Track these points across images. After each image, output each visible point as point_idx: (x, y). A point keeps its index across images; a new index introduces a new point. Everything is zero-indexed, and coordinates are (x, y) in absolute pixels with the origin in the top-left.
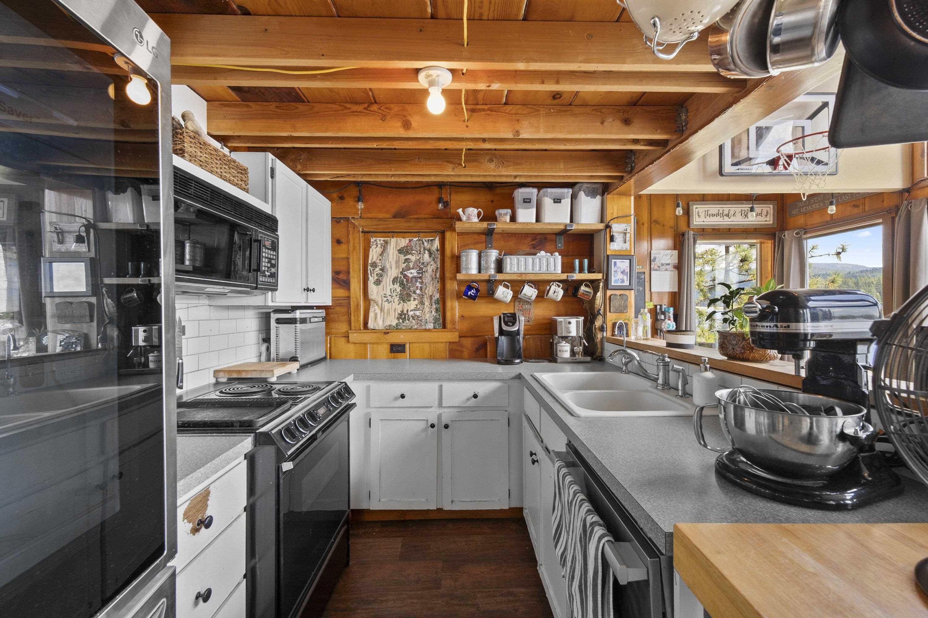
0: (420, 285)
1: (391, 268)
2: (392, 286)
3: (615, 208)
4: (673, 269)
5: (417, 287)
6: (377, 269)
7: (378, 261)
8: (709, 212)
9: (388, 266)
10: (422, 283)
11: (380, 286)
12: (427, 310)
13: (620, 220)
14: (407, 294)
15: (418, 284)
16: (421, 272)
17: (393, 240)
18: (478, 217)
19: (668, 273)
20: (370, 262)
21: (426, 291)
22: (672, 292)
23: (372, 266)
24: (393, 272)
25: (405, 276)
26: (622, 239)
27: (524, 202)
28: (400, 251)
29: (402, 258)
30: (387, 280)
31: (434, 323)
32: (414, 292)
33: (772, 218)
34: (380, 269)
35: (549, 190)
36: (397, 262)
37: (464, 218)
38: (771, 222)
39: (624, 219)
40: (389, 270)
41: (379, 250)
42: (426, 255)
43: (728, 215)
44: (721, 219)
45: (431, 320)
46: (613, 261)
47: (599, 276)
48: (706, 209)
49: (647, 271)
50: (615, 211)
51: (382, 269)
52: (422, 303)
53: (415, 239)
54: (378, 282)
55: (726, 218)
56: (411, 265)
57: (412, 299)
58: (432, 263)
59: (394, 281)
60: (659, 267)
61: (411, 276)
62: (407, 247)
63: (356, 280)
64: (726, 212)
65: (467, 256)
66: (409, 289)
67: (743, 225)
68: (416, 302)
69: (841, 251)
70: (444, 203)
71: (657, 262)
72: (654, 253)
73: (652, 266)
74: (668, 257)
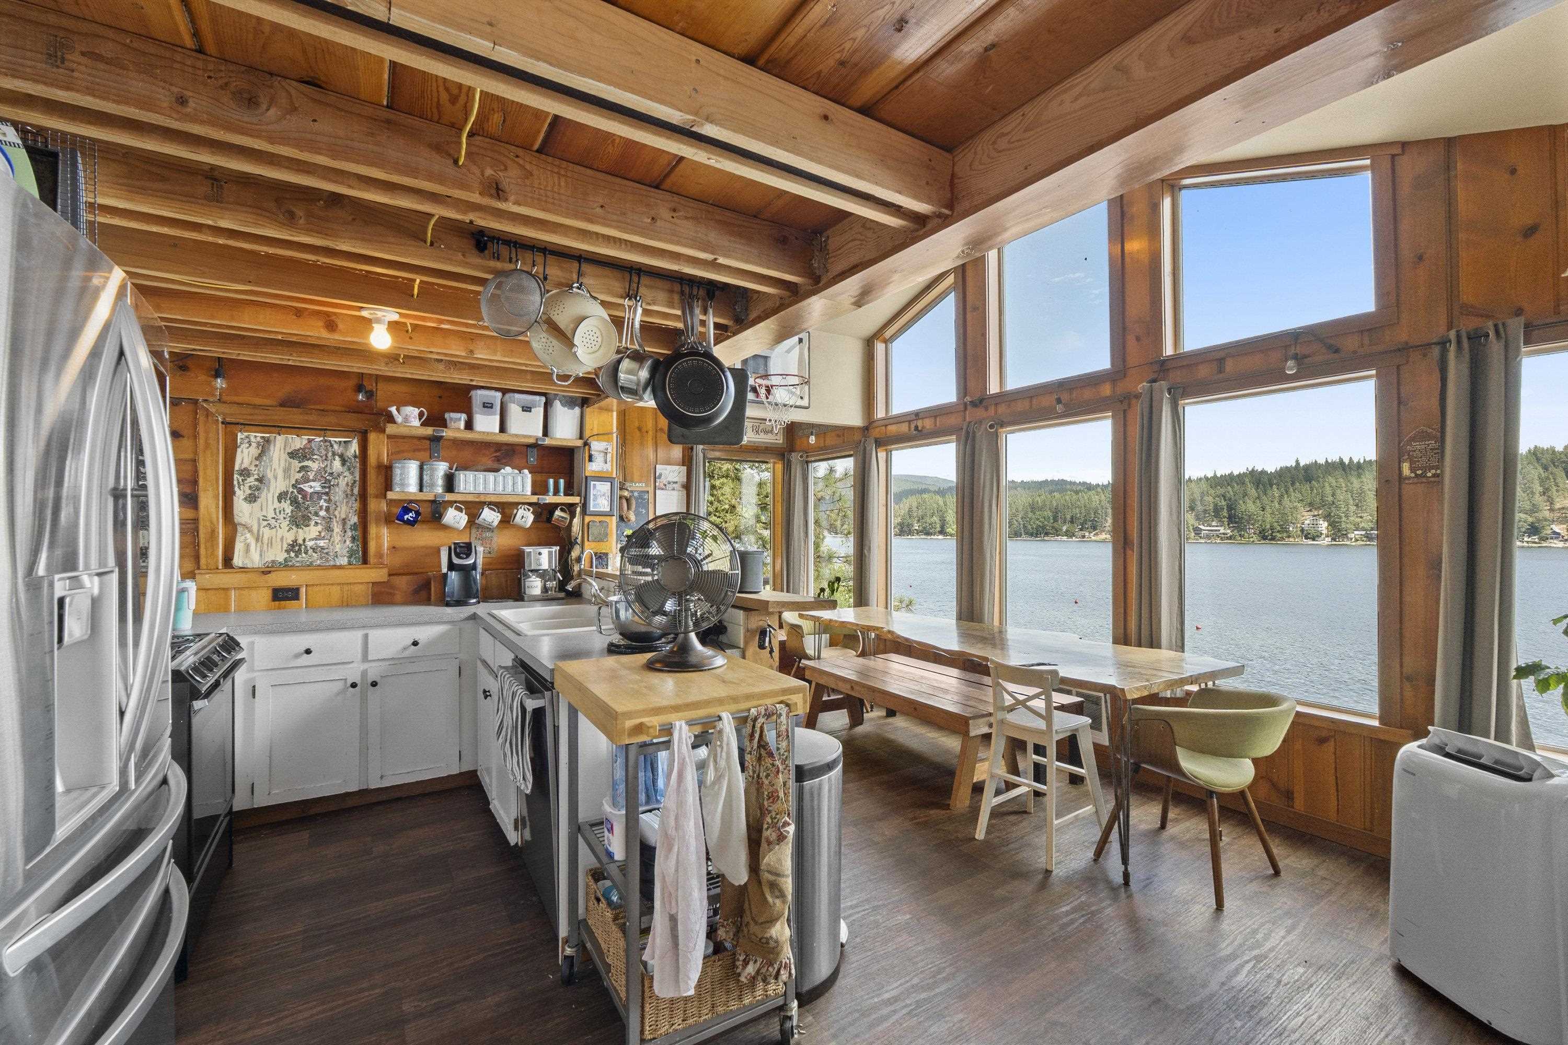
0: (325, 504)
1: (276, 478)
2: (276, 504)
3: (596, 422)
4: (680, 489)
5: (321, 508)
6: (252, 479)
7: (253, 468)
9: (270, 475)
10: (329, 501)
11: (256, 505)
12: (337, 538)
13: (600, 437)
14: (303, 516)
15: (322, 503)
16: (328, 485)
17: (280, 440)
18: (420, 419)
19: (675, 493)
20: (237, 468)
21: (336, 513)
23: (241, 475)
24: (279, 484)
25: (301, 491)
26: (602, 459)
27: (484, 407)
28: (293, 455)
29: (296, 464)
30: (269, 497)
31: (350, 557)
32: (316, 514)
33: (782, 439)
34: (257, 480)
35: (517, 396)
36: (287, 471)
37: (399, 419)
39: (606, 437)
40: (273, 481)
41: (254, 451)
42: (337, 463)
45: (345, 552)
46: (592, 483)
47: (575, 500)
49: (651, 490)
50: (595, 426)
51: (260, 480)
52: (329, 529)
53: (318, 439)
54: (252, 499)
56: (311, 475)
57: (313, 523)
58: (347, 474)
59: (281, 497)
60: (665, 485)
61: (311, 491)
62: (303, 449)
63: (210, 494)
65: (403, 467)
66: (307, 509)
67: (755, 442)
68: (320, 528)
70: (366, 392)
71: (664, 480)
72: (659, 468)
73: (657, 484)
74: (676, 474)
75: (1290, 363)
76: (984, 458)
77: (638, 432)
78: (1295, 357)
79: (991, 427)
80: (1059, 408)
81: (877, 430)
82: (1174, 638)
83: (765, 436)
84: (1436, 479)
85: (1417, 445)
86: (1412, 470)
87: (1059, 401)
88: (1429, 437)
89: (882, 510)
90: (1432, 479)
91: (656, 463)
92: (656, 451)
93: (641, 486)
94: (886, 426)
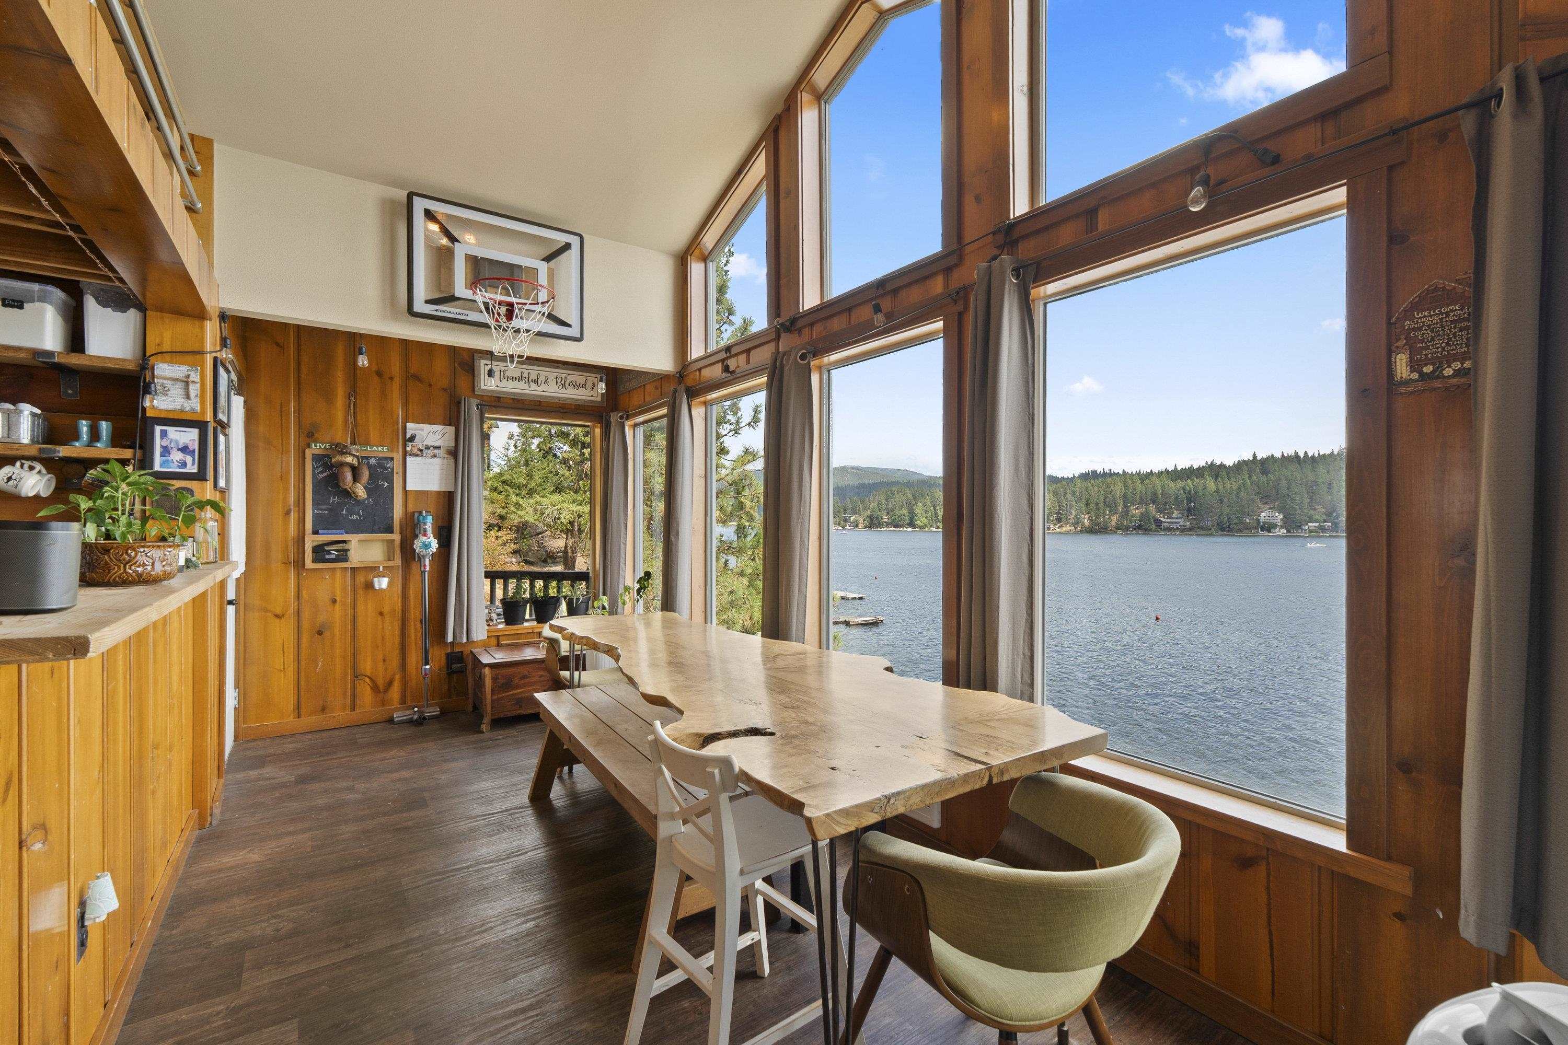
3: (167, 335)
4: (446, 456)
8: (507, 374)
13: (178, 358)
19: (437, 461)
22: (444, 492)
26: (179, 391)
33: (600, 395)
38: (601, 400)
39: (190, 359)
43: (536, 382)
44: (526, 387)
46: (158, 429)
47: (127, 453)
48: (502, 369)
49: (398, 456)
50: (167, 340)
55: (534, 386)
60: (421, 451)
64: (533, 377)
67: (559, 399)
71: (418, 443)
72: (411, 428)
73: (408, 449)
74: (438, 436)
75: (1197, 191)
76: (792, 401)
77: (376, 379)
78: (1205, 182)
79: (803, 357)
80: (879, 318)
81: (692, 376)
82: (1019, 670)
83: (575, 392)
84: (1463, 380)
85: (1424, 317)
86: (1414, 365)
87: (877, 309)
88: (1450, 297)
89: (699, 483)
90: (1455, 381)
91: (406, 420)
92: (406, 404)
93: (382, 451)
94: (700, 369)
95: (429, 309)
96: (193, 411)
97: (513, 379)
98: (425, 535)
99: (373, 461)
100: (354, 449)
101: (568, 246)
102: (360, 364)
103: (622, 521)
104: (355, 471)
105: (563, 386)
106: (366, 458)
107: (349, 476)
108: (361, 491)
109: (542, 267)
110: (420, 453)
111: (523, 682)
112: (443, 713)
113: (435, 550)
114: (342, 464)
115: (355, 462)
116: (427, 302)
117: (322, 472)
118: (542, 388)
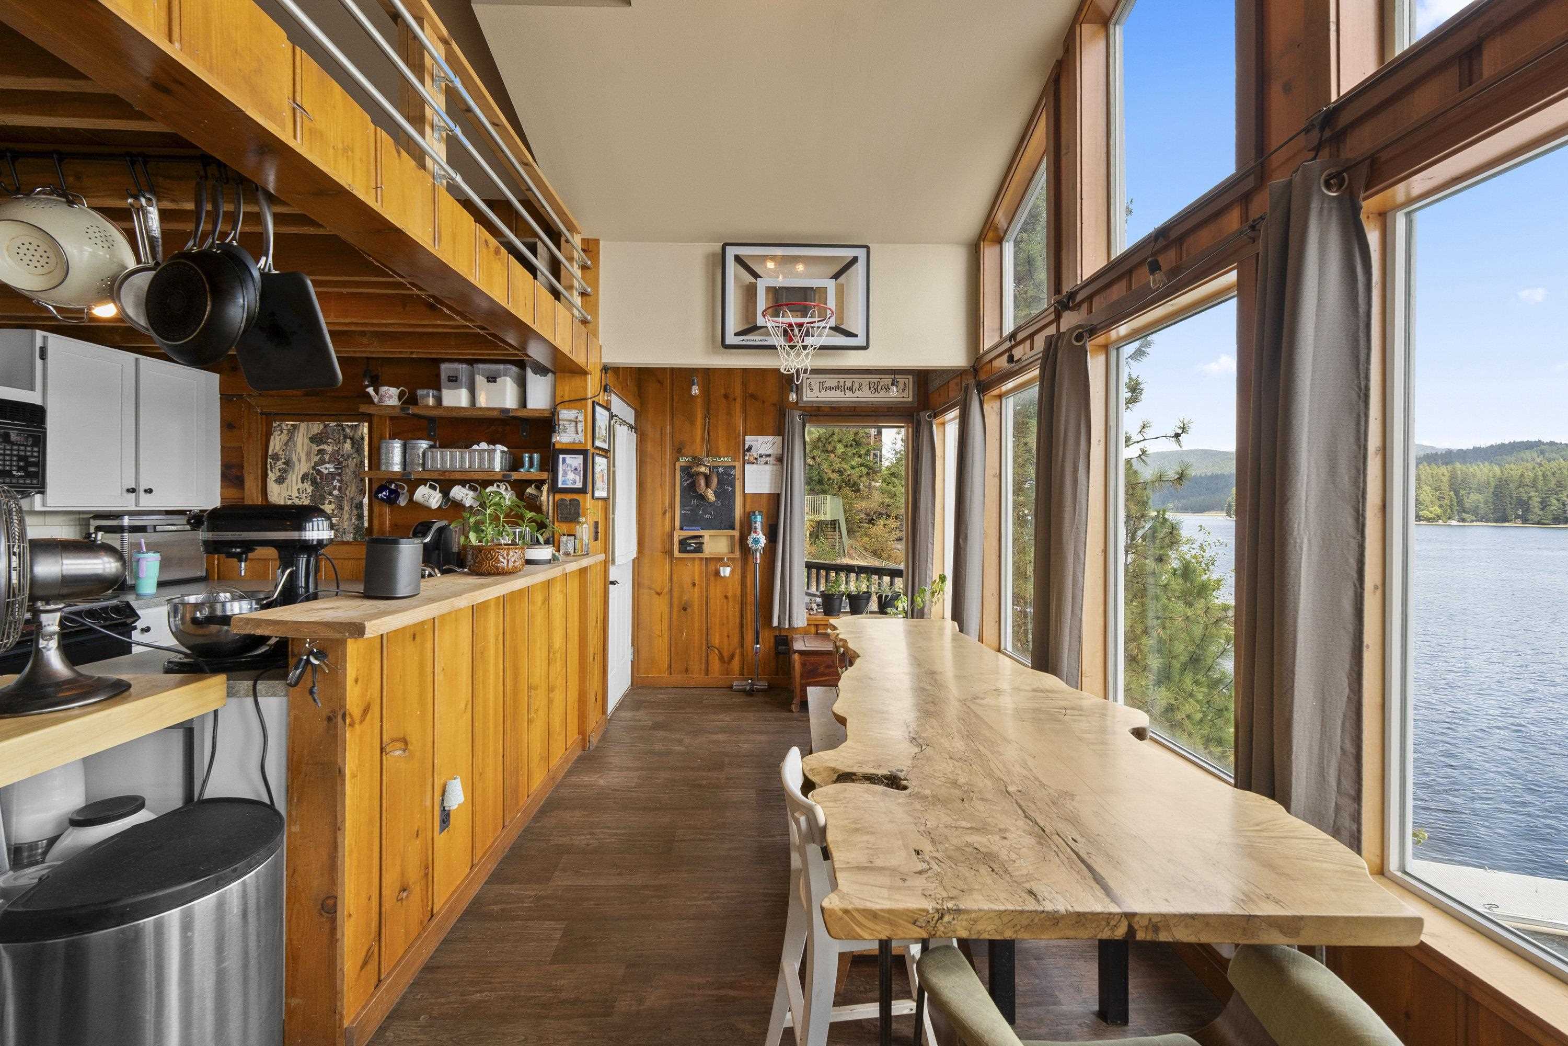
0: (338, 484)
1: (299, 461)
2: (300, 485)
3: (567, 388)
4: (774, 463)
5: (335, 488)
6: (280, 463)
7: (281, 453)
8: (826, 386)
9: (295, 458)
10: (340, 481)
11: (284, 485)
12: (346, 516)
13: (572, 404)
14: (320, 495)
15: (336, 483)
16: (340, 466)
17: (303, 425)
18: (400, 399)
19: (768, 467)
20: (270, 453)
21: (347, 492)
22: (774, 494)
23: (273, 459)
24: (303, 467)
25: (319, 472)
26: (574, 429)
27: (449, 380)
28: (313, 439)
29: (315, 448)
30: (294, 479)
31: (355, 534)
32: (330, 493)
33: (911, 393)
34: (284, 463)
35: (481, 366)
36: (308, 454)
37: (376, 400)
38: (910, 399)
39: (578, 404)
40: (297, 463)
41: (284, 437)
42: (348, 446)
43: (851, 389)
44: (842, 394)
45: (351, 529)
46: (561, 456)
47: (545, 476)
48: (821, 380)
49: (738, 465)
50: (567, 393)
51: (288, 463)
52: (340, 507)
53: (332, 424)
54: (280, 480)
55: (849, 393)
56: (327, 457)
57: (327, 502)
58: (355, 455)
59: (304, 478)
60: (756, 459)
61: (326, 472)
62: (322, 433)
63: (252, 477)
64: (849, 385)
65: (387, 448)
66: (323, 488)
67: (872, 403)
68: (333, 506)
69: (1180, 431)
71: (754, 453)
72: (749, 440)
73: (747, 458)
74: (769, 445)
76: (1065, 391)
77: (724, 401)
79: (1079, 338)
80: (1158, 280)
81: (983, 369)
83: (887, 395)
87: (1154, 268)
89: (993, 483)
91: (745, 434)
92: (745, 421)
93: (726, 460)
94: (991, 361)
95: (737, 341)
96: (580, 443)
97: (831, 388)
98: (755, 532)
99: (721, 470)
100: (706, 461)
101: (855, 260)
102: (693, 393)
103: (930, 521)
104: (707, 478)
105: (876, 390)
106: (717, 467)
107: (703, 482)
108: (711, 496)
109: (831, 285)
110: (755, 461)
111: (827, 671)
112: (771, 687)
113: (763, 545)
114: (699, 473)
115: (707, 471)
116: (736, 334)
117: (686, 480)
118: (855, 395)
